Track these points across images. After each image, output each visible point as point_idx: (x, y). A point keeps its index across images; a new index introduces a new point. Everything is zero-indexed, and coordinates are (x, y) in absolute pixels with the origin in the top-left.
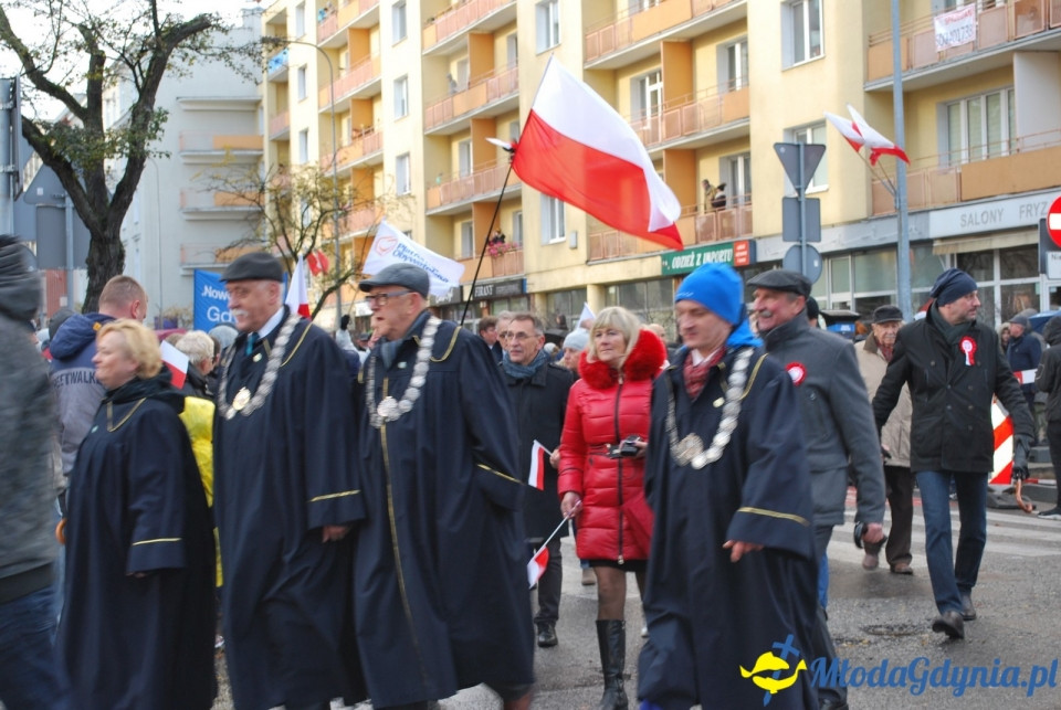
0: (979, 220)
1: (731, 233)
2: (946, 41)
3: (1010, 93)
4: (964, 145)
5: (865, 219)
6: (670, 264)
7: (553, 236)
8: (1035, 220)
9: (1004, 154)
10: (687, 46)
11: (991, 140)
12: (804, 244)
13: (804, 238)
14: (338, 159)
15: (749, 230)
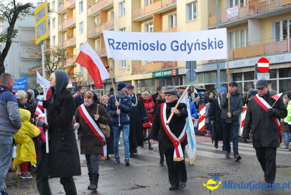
0: (238, 64)
1: (171, 67)
2: (230, 16)
3: (247, 30)
4: (235, 44)
5: (208, 64)
6: (155, 75)
7: (123, 67)
8: (254, 64)
9: (245, 47)
10: (160, 15)
11: (242, 43)
12: (192, 70)
13: (192, 68)
14: (63, 44)
15: (176, 66)
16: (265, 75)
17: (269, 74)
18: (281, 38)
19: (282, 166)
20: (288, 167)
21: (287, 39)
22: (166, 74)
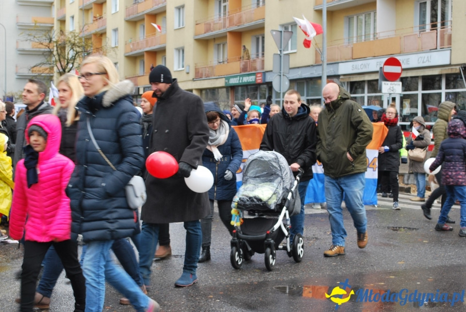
0: (359, 68)
1: (255, 69)
3: (375, 13)
4: (355, 35)
5: (312, 65)
6: (229, 81)
7: (180, 67)
9: (371, 40)
11: (366, 33)
12: (282, 74)
13: (282, 72)
15: (263, 68)
16: (394, 86)
17: (401, 83)
18: (428, 26)
19: (404, 228)
20: (413, 229)
21: (436, 30)
22: (246, 81)
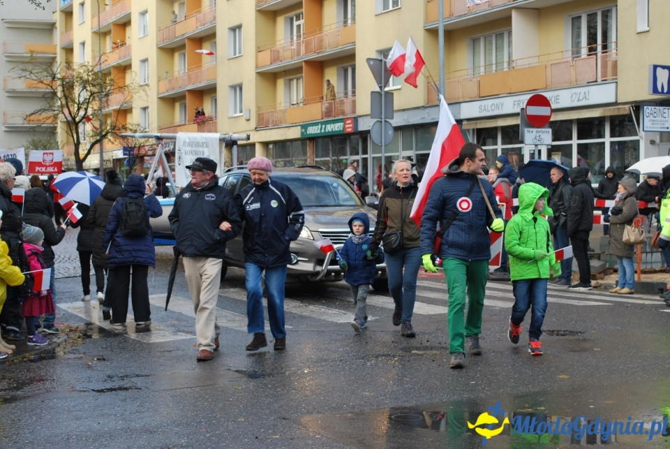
0: (489, 109)
1: (343, 113)
2: (473, 1)
3: (510, 33)
4: (482, 63)
5: (423, 107)
6: (306, 131)
7: (235, 113)
8: (518, 110)
9: (505, 70)
11: (498, 61)
12: (383, 120)
13: (383, 116)
14: (102, 60)
15: (354, 112)
16: (541, 134)
17: (550, 130)
18: (584, 51)
19: (565, 331)
20: (577, 333)
21: (596, 54)
22: (330, 130)
